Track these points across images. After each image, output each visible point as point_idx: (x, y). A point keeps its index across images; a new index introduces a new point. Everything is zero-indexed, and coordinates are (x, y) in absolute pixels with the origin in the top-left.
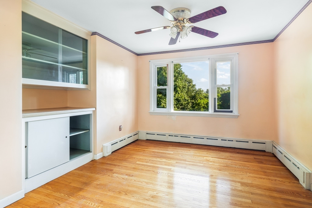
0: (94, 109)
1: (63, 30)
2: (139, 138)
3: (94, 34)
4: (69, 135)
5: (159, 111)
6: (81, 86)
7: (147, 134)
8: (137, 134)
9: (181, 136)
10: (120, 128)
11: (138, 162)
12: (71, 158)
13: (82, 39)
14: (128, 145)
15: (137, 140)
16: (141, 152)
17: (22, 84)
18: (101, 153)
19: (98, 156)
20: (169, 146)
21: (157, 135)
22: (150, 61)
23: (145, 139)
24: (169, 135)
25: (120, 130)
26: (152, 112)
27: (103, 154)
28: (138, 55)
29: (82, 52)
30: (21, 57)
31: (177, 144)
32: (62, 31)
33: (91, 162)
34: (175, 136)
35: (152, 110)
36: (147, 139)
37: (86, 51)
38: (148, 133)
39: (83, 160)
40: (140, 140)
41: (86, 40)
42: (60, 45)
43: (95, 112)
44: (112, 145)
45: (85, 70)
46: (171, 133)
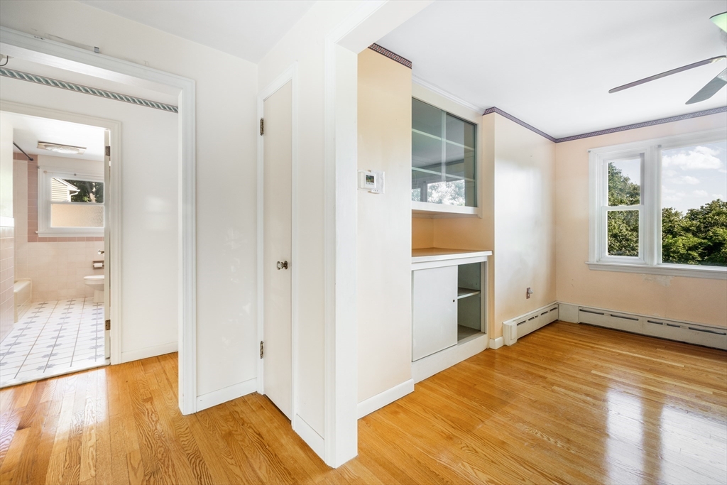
0: (490, 253)
1: (448, 114)
2: (561, 318)
3: (489, 111)
4: (457, 298)
5: (615, 262)
6: (469, 210)
7: (581, 310)
8: (555, 308)
9: (690, 328)
10: (528, 293)
11: (594, 372)
12: (459, 339)
13: (463, 123)
14: (543, 330)
15: (556, 321)
16: (586, 349)
17: (412, 210)
18: (501, 338)
19: (497, 343)
20: (656, 348)
21: (611, 315)
22: (589, 152)
23: (576, 321)
24: (649, 321)
25: (528, 297)
26: (596, 263)
27: (504, 341)
28: (556, 140)
29: (463, 146)
30: (411, 168)
31: (678, 345)
32: (445, 114)
33: (486, 353)
34: (668, 325)
35: (594, 259)
36: (581, 323)
37: (475, 146)
38: (584, 309)
39: (475, 345)
40: (561, 321)
41: (474, 125)
42: (444, 140)
43: (491, 258)
44: (520, 326)
45: (472, 180)
46: (657, 315)
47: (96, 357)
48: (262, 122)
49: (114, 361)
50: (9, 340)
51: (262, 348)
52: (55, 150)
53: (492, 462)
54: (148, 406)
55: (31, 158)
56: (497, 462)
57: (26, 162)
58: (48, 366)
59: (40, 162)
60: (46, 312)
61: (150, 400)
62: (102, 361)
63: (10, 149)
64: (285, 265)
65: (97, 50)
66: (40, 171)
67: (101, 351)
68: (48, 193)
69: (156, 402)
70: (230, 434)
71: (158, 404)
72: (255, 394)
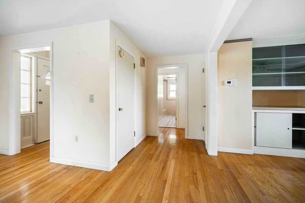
4: (291, 128)
47: (174, 126)
48: (203, 69)
49: (177, 128)
50: (162, 120)
51: (203, 128)
52: (170, 78)
53: (259, 173)
54: (180, 135)
55: (167, 81)
56: (261, 173)
57: (166, 82)
58: (167, 126)
59: (168, 81)
60: (169, 117)
61: (181, 135)
62: (175, 127)
63: (163, 79)
64: (205, 106)
65: (171, 64)
66: (168, 83)
67: (175, 125)
68: (170, 89)
69: (182, 135)
70: (192, 143)
71: (182, 136)
72: (202, 140)
